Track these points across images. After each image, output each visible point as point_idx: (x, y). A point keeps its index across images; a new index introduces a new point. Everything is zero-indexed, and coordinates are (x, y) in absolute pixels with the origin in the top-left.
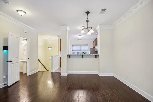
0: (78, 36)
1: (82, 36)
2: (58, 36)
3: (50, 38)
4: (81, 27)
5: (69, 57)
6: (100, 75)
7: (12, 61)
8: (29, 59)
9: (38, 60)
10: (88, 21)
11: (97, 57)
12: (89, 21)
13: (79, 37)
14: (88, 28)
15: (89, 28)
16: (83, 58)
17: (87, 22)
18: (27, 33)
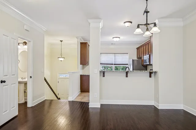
0: (113, 38)
1: (119, 38)
2: (77, 38)
3: (61, 41)
4: (125, 23)
5: (102, 74)
6: (159, 108)
7: (4, 82)
8: (31, 77)
9: (45, 79)
10: (147, 12)
11: (153, 75)
12: (149, 12)
13: (115, 39)
14: (147, 24)
15: (149, 24)
16: (127, 76)
17: (145, 14)
18: (28, 31)
